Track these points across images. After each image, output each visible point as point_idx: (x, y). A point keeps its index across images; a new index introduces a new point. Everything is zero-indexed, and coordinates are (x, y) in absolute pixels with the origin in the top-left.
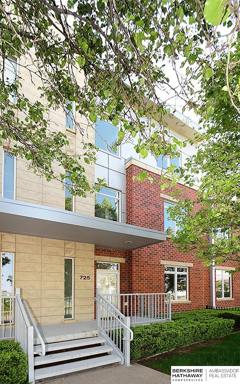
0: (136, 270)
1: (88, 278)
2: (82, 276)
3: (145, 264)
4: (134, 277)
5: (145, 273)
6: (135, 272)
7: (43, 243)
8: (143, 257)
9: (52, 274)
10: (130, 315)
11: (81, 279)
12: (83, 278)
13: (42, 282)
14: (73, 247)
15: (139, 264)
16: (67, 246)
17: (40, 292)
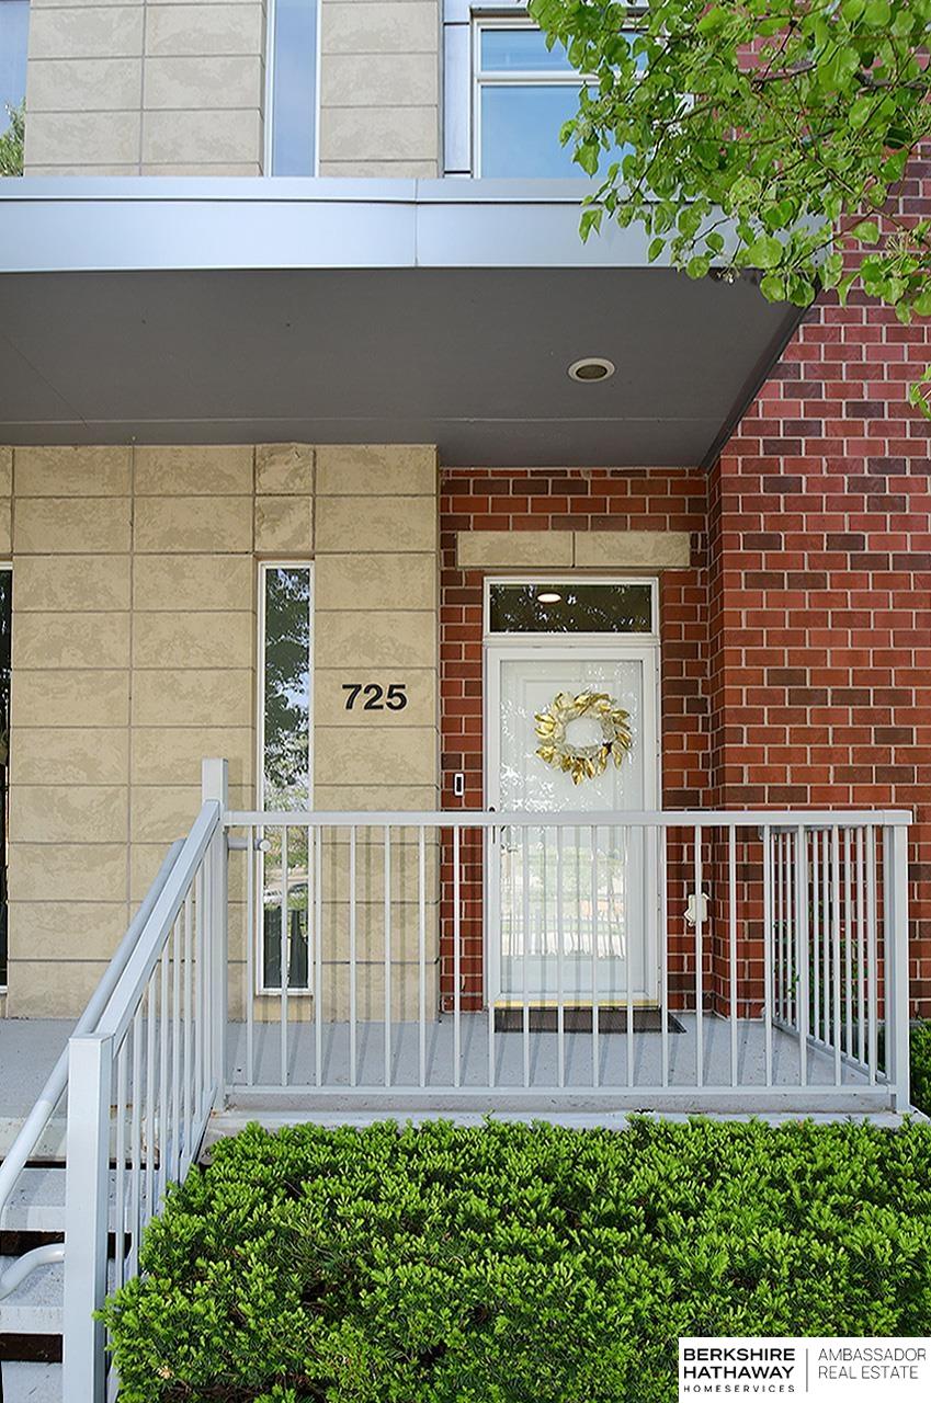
0: (758, 619)
1: (396, 701)
2: (360, 687)
3: (830, 562)
4: (743, 678)
5: (832, 639)
6: (750, 638)
7: (139, 478)
8: (811, 504)
9: (188, 680)
10: (751, 1011)
11: (349, 706)
12: (362, 699)
13: (136, 733)
14: (300, 485)
15: (783, 561)
16: (267, 480)
17: (120, 803)
